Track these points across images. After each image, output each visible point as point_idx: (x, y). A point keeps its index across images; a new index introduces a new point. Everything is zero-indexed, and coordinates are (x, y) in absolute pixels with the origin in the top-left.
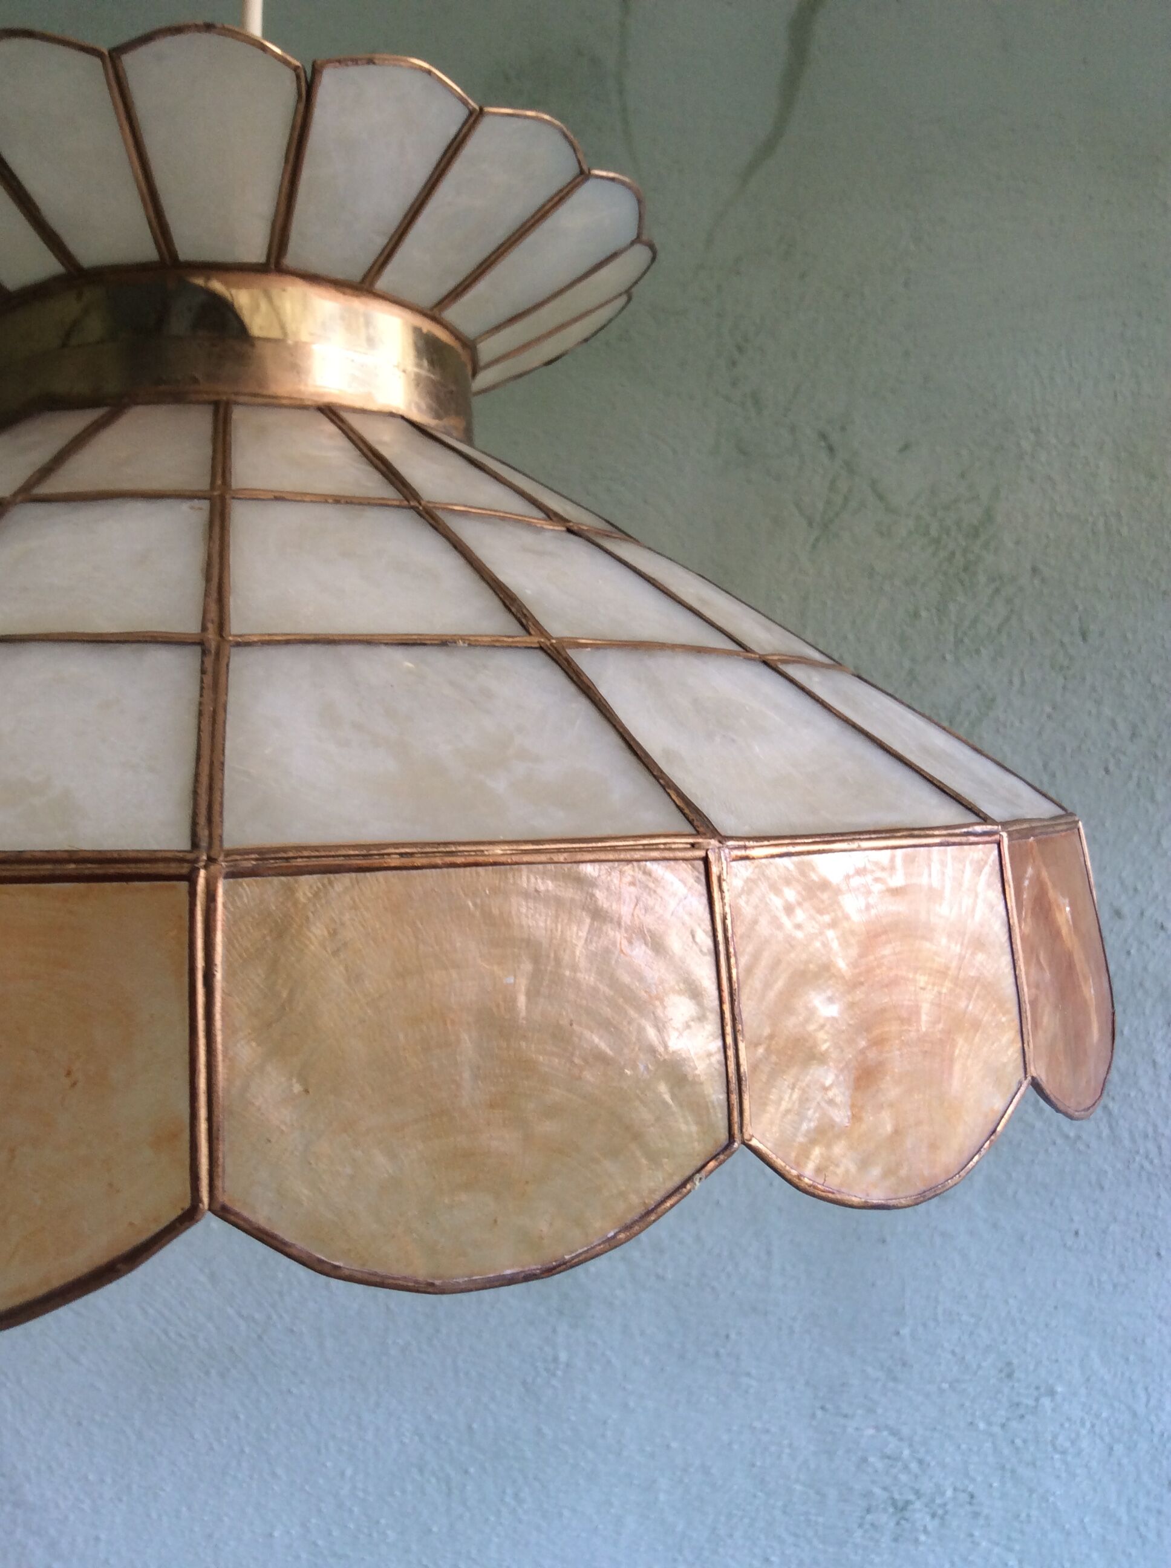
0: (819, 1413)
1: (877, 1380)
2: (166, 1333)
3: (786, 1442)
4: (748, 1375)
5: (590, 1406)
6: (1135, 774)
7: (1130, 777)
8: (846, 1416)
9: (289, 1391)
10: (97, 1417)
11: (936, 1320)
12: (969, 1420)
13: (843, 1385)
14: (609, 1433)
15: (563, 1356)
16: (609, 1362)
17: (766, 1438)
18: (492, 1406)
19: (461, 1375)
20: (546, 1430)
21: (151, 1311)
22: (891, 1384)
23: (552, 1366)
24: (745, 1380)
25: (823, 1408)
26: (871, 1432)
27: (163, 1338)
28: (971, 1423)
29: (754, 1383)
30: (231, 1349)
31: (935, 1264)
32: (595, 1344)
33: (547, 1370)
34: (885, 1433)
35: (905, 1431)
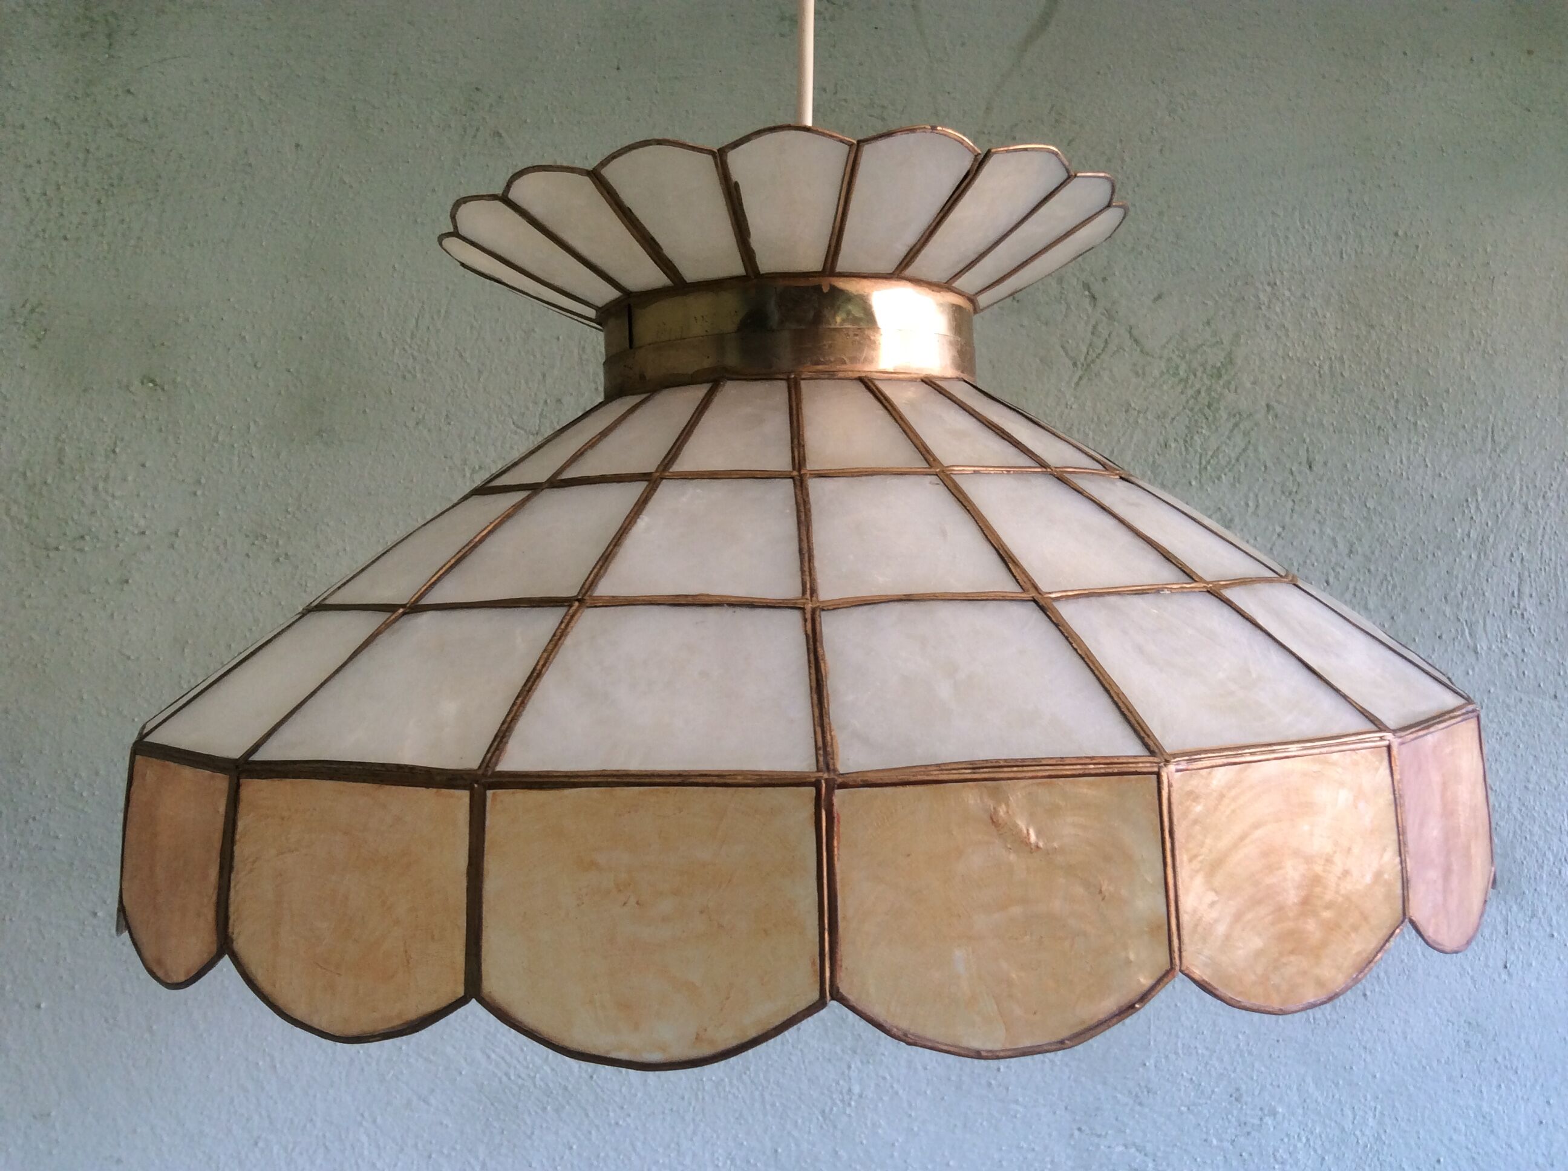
0: (1076, 1133)
1: (1127, 1104)
2: (507, 1074)
3: (1048, 1159)
4: (1016, 1102)
5: (880, 1131)
6: (1351, 585)
7: (1348, 588)
8: (1099, 1136)
9: (617, 1124)
10: (445, 1151)
11: (1176, 1053)
12: (1204, 1136)
13: (1097, 1109)
14: (896, 1154)
15: (856, 1089)
16: (897, 1093)
17: (1030, 1156)
18: (795, 1133)
19: (768, 1107)
20: (842, 1153)
21: (493, 1056)
22: (1138, 1108)
23: (847, 1098)
24: (1013, 1106)
25: (1080, 1129)
26: (1120, 1148)
27: (504, 1079)
28: (1206, 1140)
29: (1021, 1109)
30: (566, 1088)
31: (1176, 1005)
32: (884, 1078)
33: (842, 1101)
34: (1133, 1150)
35: (1149, 1147)
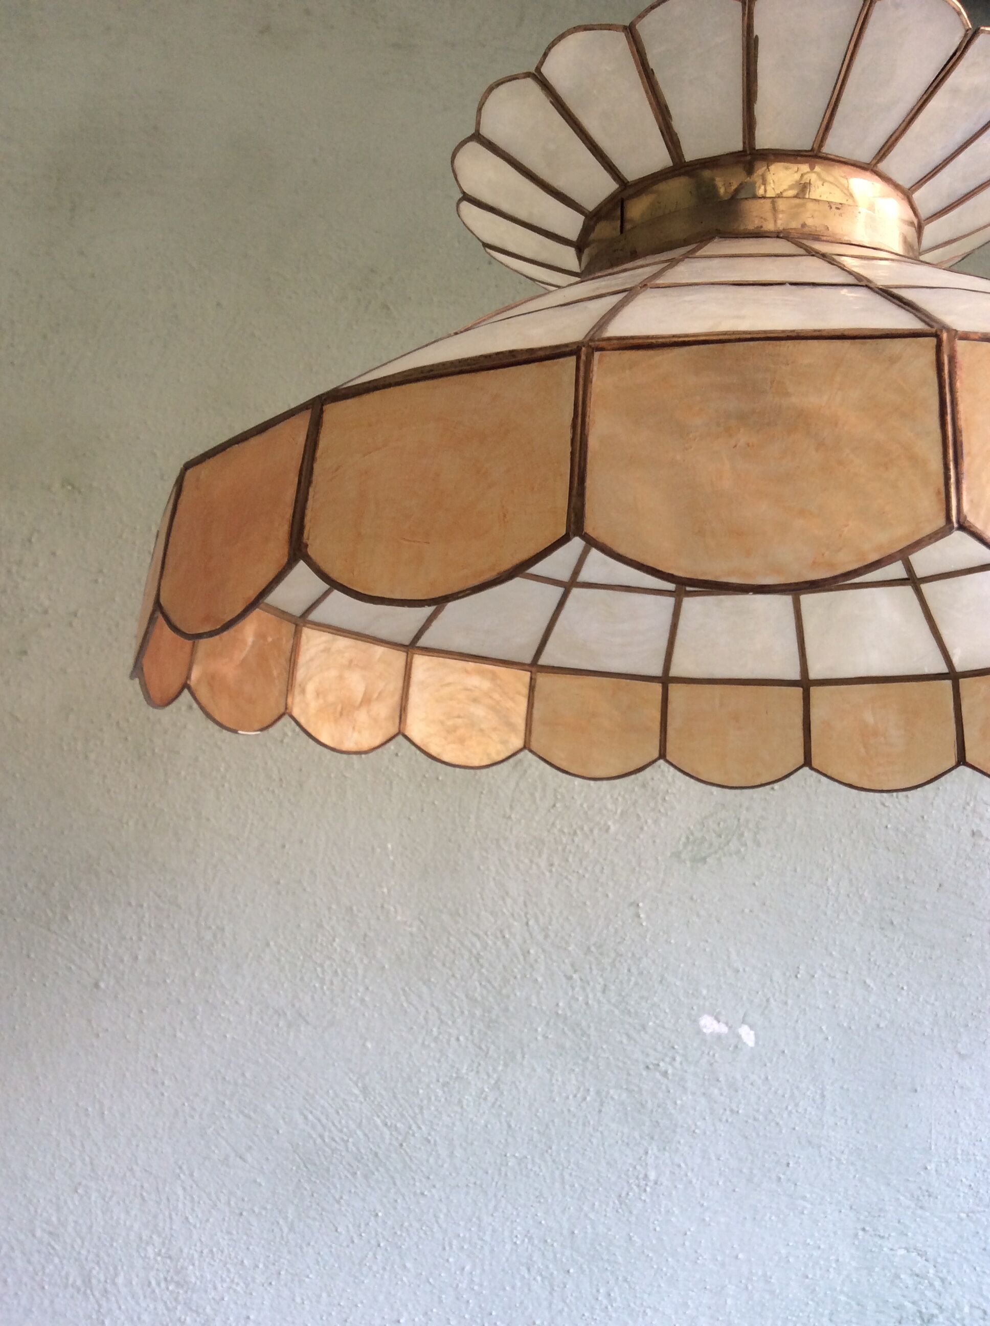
0: (861, 1233)
1: (909, 1207)
2: (321, 1137)
3: (832, 1258)
4: (804, 1198)
5: (673, 1219)
8: (883, 1237)
9: (422, 1194)
10: (256, 1210)
11: (956, 1159)
12: (983, 1245)
13: (881, 1210)
14: (687, 1243)
15: (652, 1175)
16: (691, 1182)
17: (816, 1253)
18: (592, 1215)
19: (567, 1187)
20: (635, 1238)
21: (310, 1117)
22: (919, 1212)
23: (643, 1183)
24: (800, 1202)
25: (864, 1229)
26: (902, 1252)
27: (319, 1141)
28: (985, 1249)
29: (809, 1206)
30: (376, 1154)
31: (956, 1112)
32: (679, 1166)
33: (638, 1186)
34: (914, 1254)
35: (931, 1252)
